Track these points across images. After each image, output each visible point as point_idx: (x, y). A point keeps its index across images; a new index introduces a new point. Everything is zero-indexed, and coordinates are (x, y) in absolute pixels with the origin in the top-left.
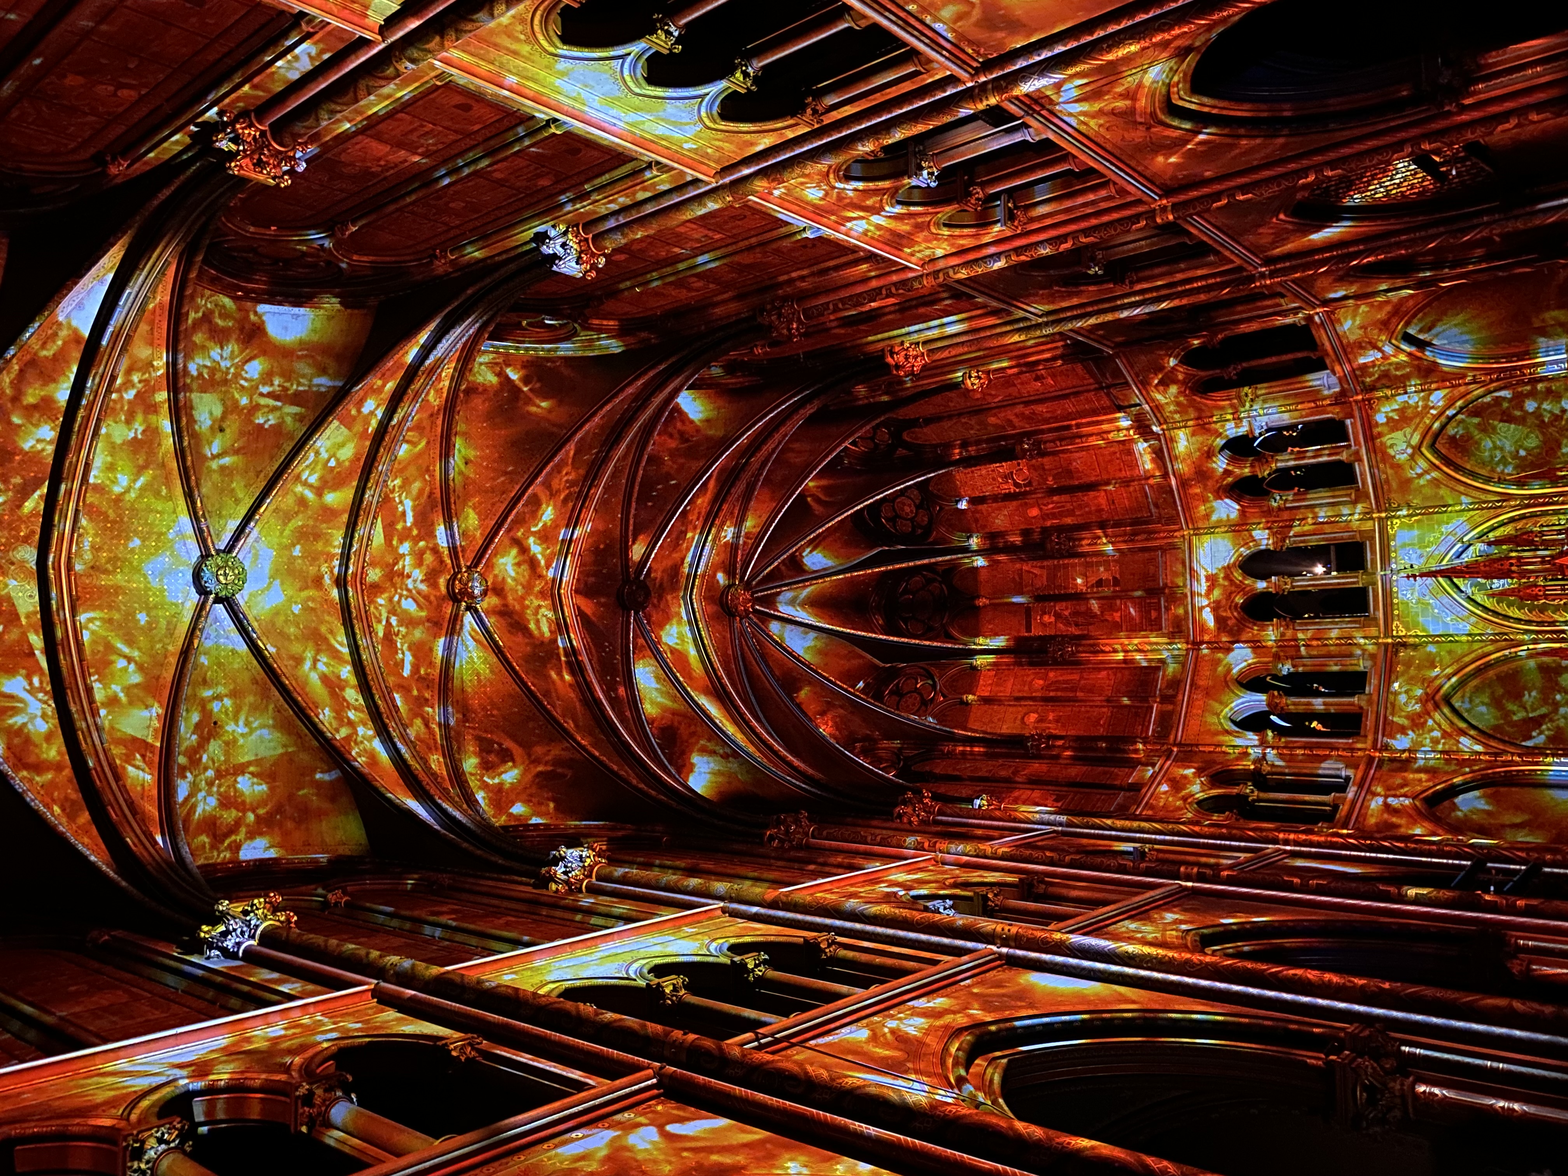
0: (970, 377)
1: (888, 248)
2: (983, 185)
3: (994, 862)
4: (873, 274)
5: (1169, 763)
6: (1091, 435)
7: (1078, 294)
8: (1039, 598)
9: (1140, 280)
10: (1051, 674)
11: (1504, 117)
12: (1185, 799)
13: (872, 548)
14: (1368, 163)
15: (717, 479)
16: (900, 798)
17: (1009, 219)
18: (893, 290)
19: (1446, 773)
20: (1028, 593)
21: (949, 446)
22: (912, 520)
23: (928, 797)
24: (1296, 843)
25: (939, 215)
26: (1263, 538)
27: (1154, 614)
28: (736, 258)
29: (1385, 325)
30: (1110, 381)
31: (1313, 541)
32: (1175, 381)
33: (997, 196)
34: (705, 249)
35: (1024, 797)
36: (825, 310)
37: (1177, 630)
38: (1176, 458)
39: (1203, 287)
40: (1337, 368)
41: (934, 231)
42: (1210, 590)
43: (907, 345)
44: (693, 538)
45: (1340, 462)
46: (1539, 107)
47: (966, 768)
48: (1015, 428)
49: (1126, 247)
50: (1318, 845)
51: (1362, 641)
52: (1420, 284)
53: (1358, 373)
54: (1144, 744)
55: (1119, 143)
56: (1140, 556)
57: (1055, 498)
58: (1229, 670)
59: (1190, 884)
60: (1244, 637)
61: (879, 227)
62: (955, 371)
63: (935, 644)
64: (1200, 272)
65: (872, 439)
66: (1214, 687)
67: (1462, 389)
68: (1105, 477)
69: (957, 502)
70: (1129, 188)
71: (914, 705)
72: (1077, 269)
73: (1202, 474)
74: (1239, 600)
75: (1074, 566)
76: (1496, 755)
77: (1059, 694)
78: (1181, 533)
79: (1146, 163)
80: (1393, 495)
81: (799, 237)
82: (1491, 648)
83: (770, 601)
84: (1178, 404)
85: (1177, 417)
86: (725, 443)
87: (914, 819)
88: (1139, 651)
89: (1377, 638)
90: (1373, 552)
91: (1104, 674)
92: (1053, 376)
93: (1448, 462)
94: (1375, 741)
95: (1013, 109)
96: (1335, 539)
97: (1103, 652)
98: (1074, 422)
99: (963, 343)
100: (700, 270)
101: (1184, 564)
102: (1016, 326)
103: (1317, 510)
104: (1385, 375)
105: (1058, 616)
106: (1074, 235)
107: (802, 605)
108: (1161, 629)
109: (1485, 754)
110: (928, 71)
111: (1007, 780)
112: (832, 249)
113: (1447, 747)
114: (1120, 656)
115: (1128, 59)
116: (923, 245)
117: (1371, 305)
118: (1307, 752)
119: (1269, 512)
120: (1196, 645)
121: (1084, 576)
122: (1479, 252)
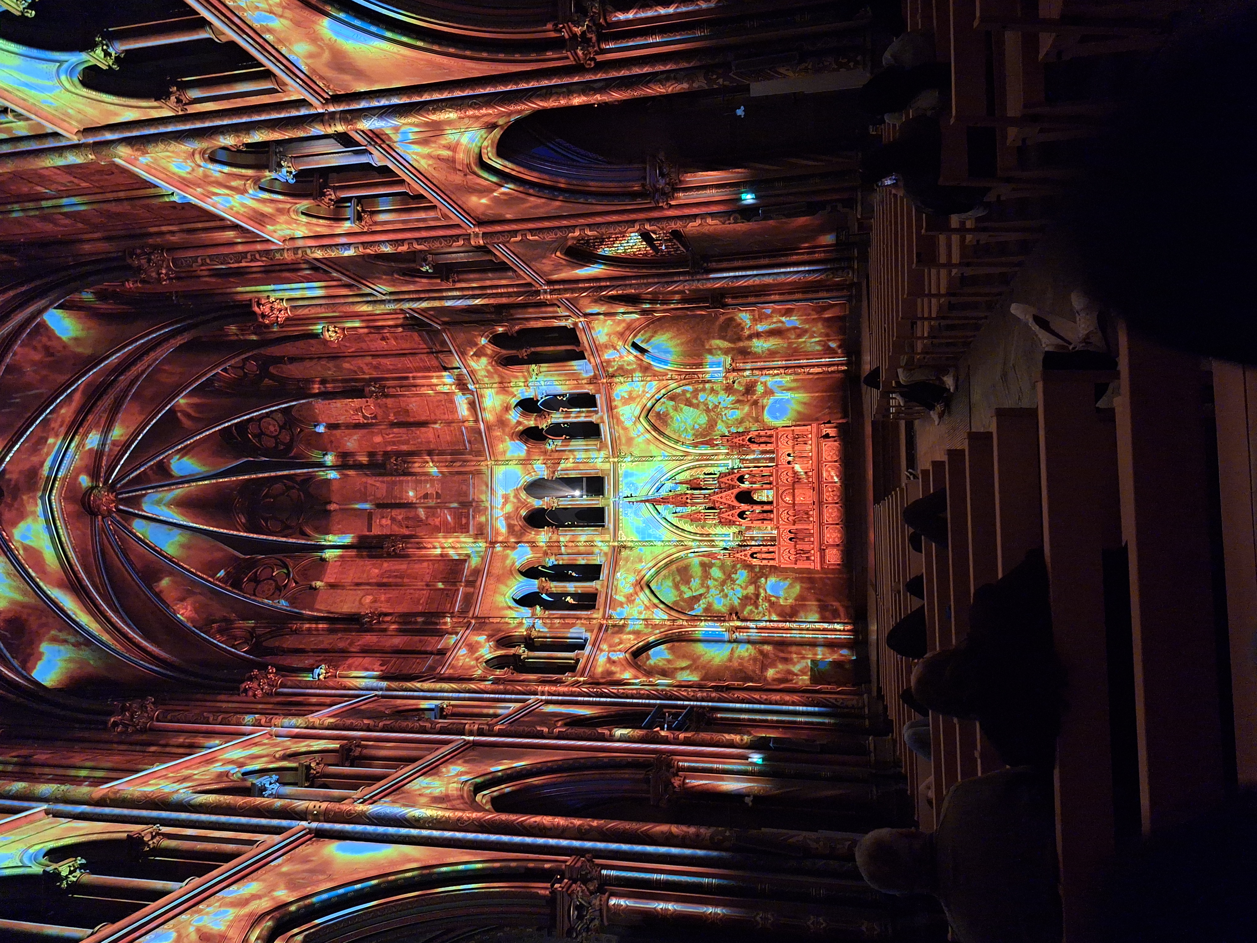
0: (328, 331)
1: (252, 223)
2: (335, 189)
3: (321, 731)
4: (239, 240)
5: (468, 632)
6: (423, 386)
7: (414, 283)
8: (379, 506)
9: (459, 281)
10: (385, 565)
11: (695, 217)
12: (477, 659)
13: (237, 458)
14: (612, 231)
15: (84, 392)
16: (247, 675)
17: (358, 219)
18: (257, 256)
19: (645, 634)
20: (371, 501)
21: (310, 381)
22: (275, 437)
23: (272, 673)
24: (550, 694)
25: (298, 206)
26: (540, 470)
27: (464, 521)
28: (105, 206)
29: (621, 335)
30: (439, 348)
31: (573, 474)
32: (485, 355)
33: (349, 199)
34: (71, 193)
35: (357, 663)
36: (193, 262)
37: (480, 533)
38: (484, 409)
39: (505, 293)
40: (592, 360)
41: (294, 217)
42: (505, 504)
43: (272, 299)
44: (55, 444)
45: (592, 423)
46: (712, 215)
47: (311, 642)
48: (364, 373)
49: (449, 256)
50: (564, 694)
51: (600, 544)
52: (644, 312)
53: (604, 364)
54: (451, 617)
55: (443, 181)
56: (456, 478)
57: (395, 430)
58: (513, 564)
59: (471, 738)
60: (525, 539)
61: (243, 205)
62: (315, 324)
63: (291, 540)
64: (504, 282)
65: (242, 368)
66: (503, 574)
67: (665, 382)
68: (433, 417)
69: (315, 426)
70: (451, 215)
71: (269, 590)
72: (413, 265)
73: (502, 422)
74: (523, 513)
75: (408, 482)
76: (674, 620)
77: (391, 580)
78: (486, 463)
79: (464, 199)
80: (623, 447)
81: (167, 200)
82: (674, 550)
83: (136, 501)
84: (488, 371)
85: (486, 380)
86: (94, 360)
87: (259, 692)
88: (453, 548)
89: (609, 541)
90: (609, 484)
91: (425, 564)
92: (396, 339)
93: (655, 429)
94: (605, 612)
95: (358, 138)
96: (586, 474)
97: (425, 548)
98: (411, 375)
99: (321, 305)
100: (66, 210)
101: (487, 486)
102: (365, 299)
103: (576, 453)
104: (621, 368)
105: (393, 519)
106: (410, 241)
107: (169, 504)
108: (468, 532)
109: (668, 620)
110: (284, 91)
111: (343, 651)
112: (200, 214)
113: (646, 617)
114: (438, 551)
115: (449, 122)
116: (284, 226)
117: (614, 321)
118: (562, 621)
119: (545, 452)
120: (493, 544)
121: (415, 489)
122: (677, 297)
